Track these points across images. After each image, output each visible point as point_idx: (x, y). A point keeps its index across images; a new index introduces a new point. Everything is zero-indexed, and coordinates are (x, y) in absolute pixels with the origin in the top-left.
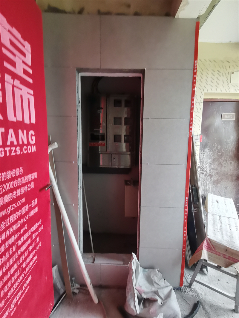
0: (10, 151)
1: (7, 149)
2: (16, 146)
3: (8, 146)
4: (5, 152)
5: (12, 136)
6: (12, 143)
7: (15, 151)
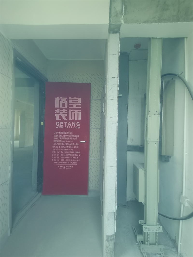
0: (69, 127)
1: (68, 127)
2: (71, 126)
3: (68, 126)
4: (67, 127)
5: (69, 124)
6: (69, 125)
7: (70, 127)
